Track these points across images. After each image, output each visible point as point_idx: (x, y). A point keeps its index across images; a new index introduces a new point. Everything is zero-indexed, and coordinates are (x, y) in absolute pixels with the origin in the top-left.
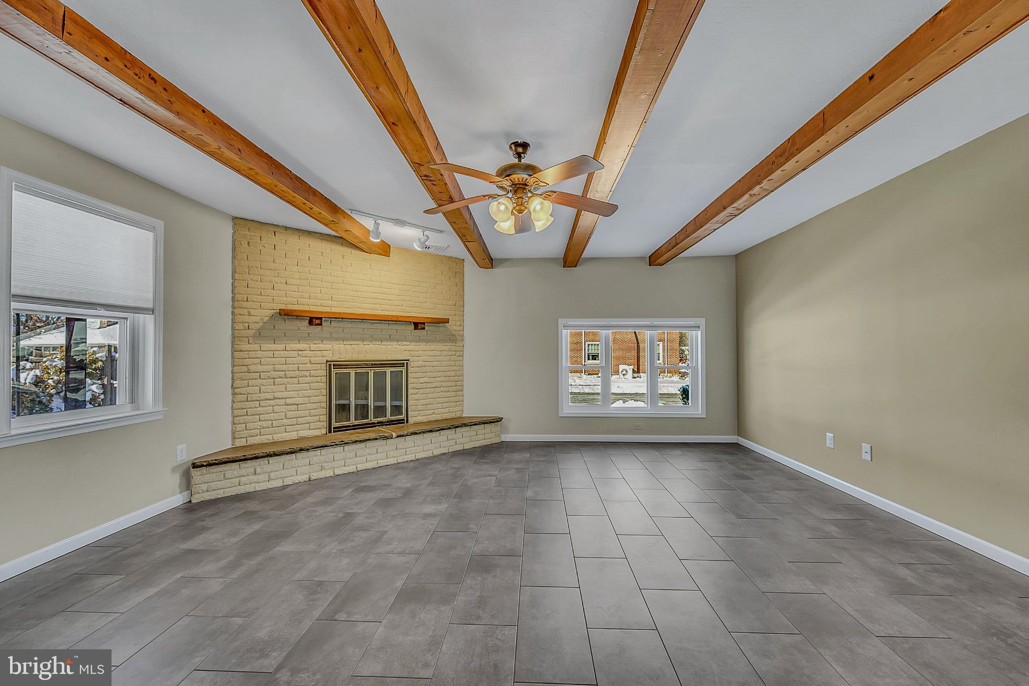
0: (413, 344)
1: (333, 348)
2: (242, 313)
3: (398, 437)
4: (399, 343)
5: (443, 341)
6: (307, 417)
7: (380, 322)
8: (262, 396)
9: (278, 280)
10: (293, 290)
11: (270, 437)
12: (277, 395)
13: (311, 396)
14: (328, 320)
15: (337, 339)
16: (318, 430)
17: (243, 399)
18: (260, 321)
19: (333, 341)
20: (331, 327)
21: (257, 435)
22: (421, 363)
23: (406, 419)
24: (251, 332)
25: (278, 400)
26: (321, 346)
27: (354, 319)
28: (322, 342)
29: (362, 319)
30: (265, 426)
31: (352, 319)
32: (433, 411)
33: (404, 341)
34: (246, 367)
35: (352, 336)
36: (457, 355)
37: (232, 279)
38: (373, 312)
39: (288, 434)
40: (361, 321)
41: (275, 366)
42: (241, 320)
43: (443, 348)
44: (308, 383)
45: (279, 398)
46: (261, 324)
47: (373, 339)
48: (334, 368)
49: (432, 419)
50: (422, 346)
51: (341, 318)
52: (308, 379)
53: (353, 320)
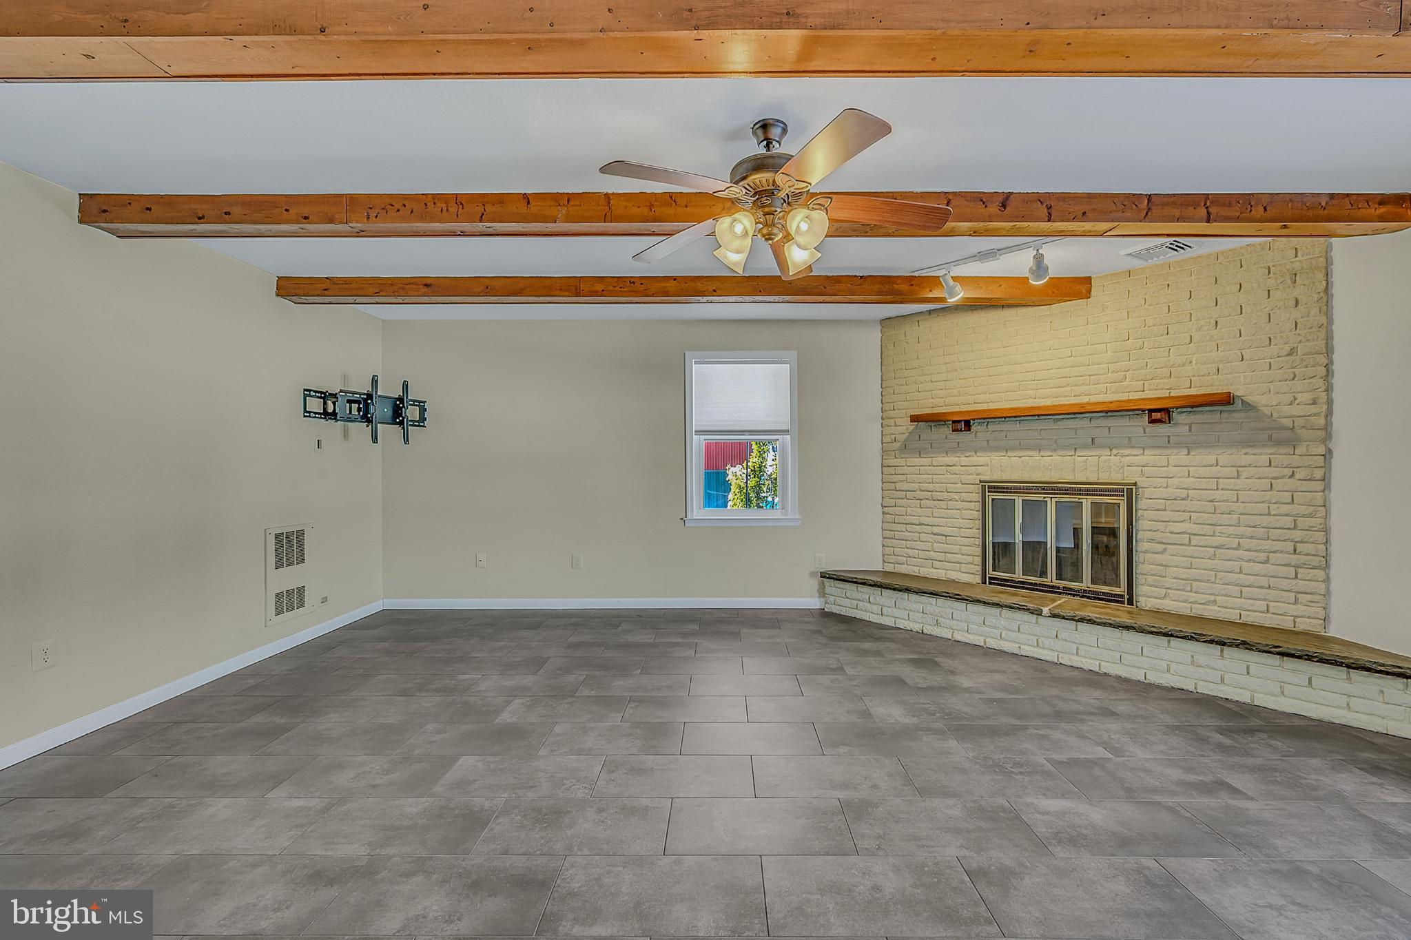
0: (1152, 453)
1: (991, 462)
2: (889, 424)
3: (1054, 616)
4: (1115, 451)
5: (1249, 443)
6: (957, 554)
7: (1073, 416)
8: (909, 519)
9: (922, 379)
10: (939, 387)
11: (916, 569)
12: (924, 520)
13: (962, 528)
14: (984, 422)
15: (997, 449)
16: (972, 576)
17: (891, 521)
18: (906, 432)
19: (990, 451)
20: (987, 431)
21: (903, 564)
22: (1172, 492)
23: (1126, 597)
24: (897, 445)
25: (925, 527)
26: (975, 459)
27: (1024, 416)
28: (976, 452)
29: (1039, 415)
30: (911, 554)
31: (1021, 416)
32: (1212, 598)
33: (1126, 448)
34: (893, 484)
35: (1020, 443)
36: (1297, 476)
37: (882, 388)
38: (1057, 402)
39: (935, 570)
40: (1037, 417)
41: (921, 484)
42: (888, 432)
43: (1245, 460)
44: (959, 509)
45: (924, 524)
46: (907, 434)
47: (1057, 447)
48: (989, 492)
49: (1207, 614)
50: (1179, 456)
51: (1002, 417)
52: (959, 504)
53: (1022, 418)
